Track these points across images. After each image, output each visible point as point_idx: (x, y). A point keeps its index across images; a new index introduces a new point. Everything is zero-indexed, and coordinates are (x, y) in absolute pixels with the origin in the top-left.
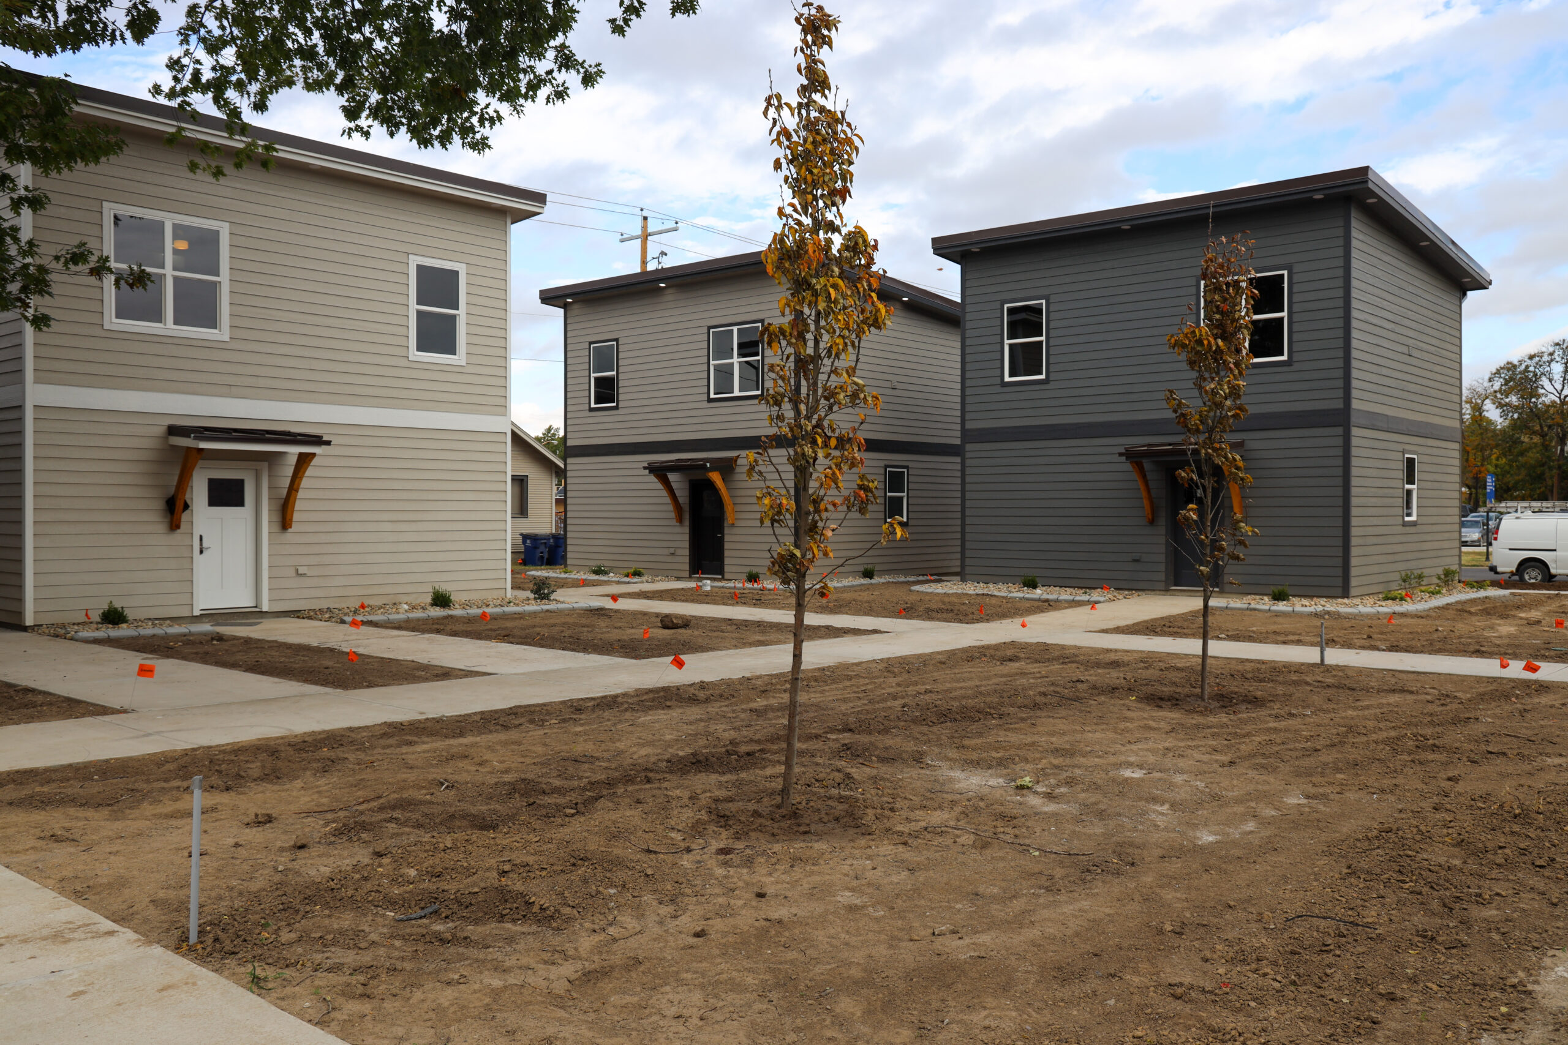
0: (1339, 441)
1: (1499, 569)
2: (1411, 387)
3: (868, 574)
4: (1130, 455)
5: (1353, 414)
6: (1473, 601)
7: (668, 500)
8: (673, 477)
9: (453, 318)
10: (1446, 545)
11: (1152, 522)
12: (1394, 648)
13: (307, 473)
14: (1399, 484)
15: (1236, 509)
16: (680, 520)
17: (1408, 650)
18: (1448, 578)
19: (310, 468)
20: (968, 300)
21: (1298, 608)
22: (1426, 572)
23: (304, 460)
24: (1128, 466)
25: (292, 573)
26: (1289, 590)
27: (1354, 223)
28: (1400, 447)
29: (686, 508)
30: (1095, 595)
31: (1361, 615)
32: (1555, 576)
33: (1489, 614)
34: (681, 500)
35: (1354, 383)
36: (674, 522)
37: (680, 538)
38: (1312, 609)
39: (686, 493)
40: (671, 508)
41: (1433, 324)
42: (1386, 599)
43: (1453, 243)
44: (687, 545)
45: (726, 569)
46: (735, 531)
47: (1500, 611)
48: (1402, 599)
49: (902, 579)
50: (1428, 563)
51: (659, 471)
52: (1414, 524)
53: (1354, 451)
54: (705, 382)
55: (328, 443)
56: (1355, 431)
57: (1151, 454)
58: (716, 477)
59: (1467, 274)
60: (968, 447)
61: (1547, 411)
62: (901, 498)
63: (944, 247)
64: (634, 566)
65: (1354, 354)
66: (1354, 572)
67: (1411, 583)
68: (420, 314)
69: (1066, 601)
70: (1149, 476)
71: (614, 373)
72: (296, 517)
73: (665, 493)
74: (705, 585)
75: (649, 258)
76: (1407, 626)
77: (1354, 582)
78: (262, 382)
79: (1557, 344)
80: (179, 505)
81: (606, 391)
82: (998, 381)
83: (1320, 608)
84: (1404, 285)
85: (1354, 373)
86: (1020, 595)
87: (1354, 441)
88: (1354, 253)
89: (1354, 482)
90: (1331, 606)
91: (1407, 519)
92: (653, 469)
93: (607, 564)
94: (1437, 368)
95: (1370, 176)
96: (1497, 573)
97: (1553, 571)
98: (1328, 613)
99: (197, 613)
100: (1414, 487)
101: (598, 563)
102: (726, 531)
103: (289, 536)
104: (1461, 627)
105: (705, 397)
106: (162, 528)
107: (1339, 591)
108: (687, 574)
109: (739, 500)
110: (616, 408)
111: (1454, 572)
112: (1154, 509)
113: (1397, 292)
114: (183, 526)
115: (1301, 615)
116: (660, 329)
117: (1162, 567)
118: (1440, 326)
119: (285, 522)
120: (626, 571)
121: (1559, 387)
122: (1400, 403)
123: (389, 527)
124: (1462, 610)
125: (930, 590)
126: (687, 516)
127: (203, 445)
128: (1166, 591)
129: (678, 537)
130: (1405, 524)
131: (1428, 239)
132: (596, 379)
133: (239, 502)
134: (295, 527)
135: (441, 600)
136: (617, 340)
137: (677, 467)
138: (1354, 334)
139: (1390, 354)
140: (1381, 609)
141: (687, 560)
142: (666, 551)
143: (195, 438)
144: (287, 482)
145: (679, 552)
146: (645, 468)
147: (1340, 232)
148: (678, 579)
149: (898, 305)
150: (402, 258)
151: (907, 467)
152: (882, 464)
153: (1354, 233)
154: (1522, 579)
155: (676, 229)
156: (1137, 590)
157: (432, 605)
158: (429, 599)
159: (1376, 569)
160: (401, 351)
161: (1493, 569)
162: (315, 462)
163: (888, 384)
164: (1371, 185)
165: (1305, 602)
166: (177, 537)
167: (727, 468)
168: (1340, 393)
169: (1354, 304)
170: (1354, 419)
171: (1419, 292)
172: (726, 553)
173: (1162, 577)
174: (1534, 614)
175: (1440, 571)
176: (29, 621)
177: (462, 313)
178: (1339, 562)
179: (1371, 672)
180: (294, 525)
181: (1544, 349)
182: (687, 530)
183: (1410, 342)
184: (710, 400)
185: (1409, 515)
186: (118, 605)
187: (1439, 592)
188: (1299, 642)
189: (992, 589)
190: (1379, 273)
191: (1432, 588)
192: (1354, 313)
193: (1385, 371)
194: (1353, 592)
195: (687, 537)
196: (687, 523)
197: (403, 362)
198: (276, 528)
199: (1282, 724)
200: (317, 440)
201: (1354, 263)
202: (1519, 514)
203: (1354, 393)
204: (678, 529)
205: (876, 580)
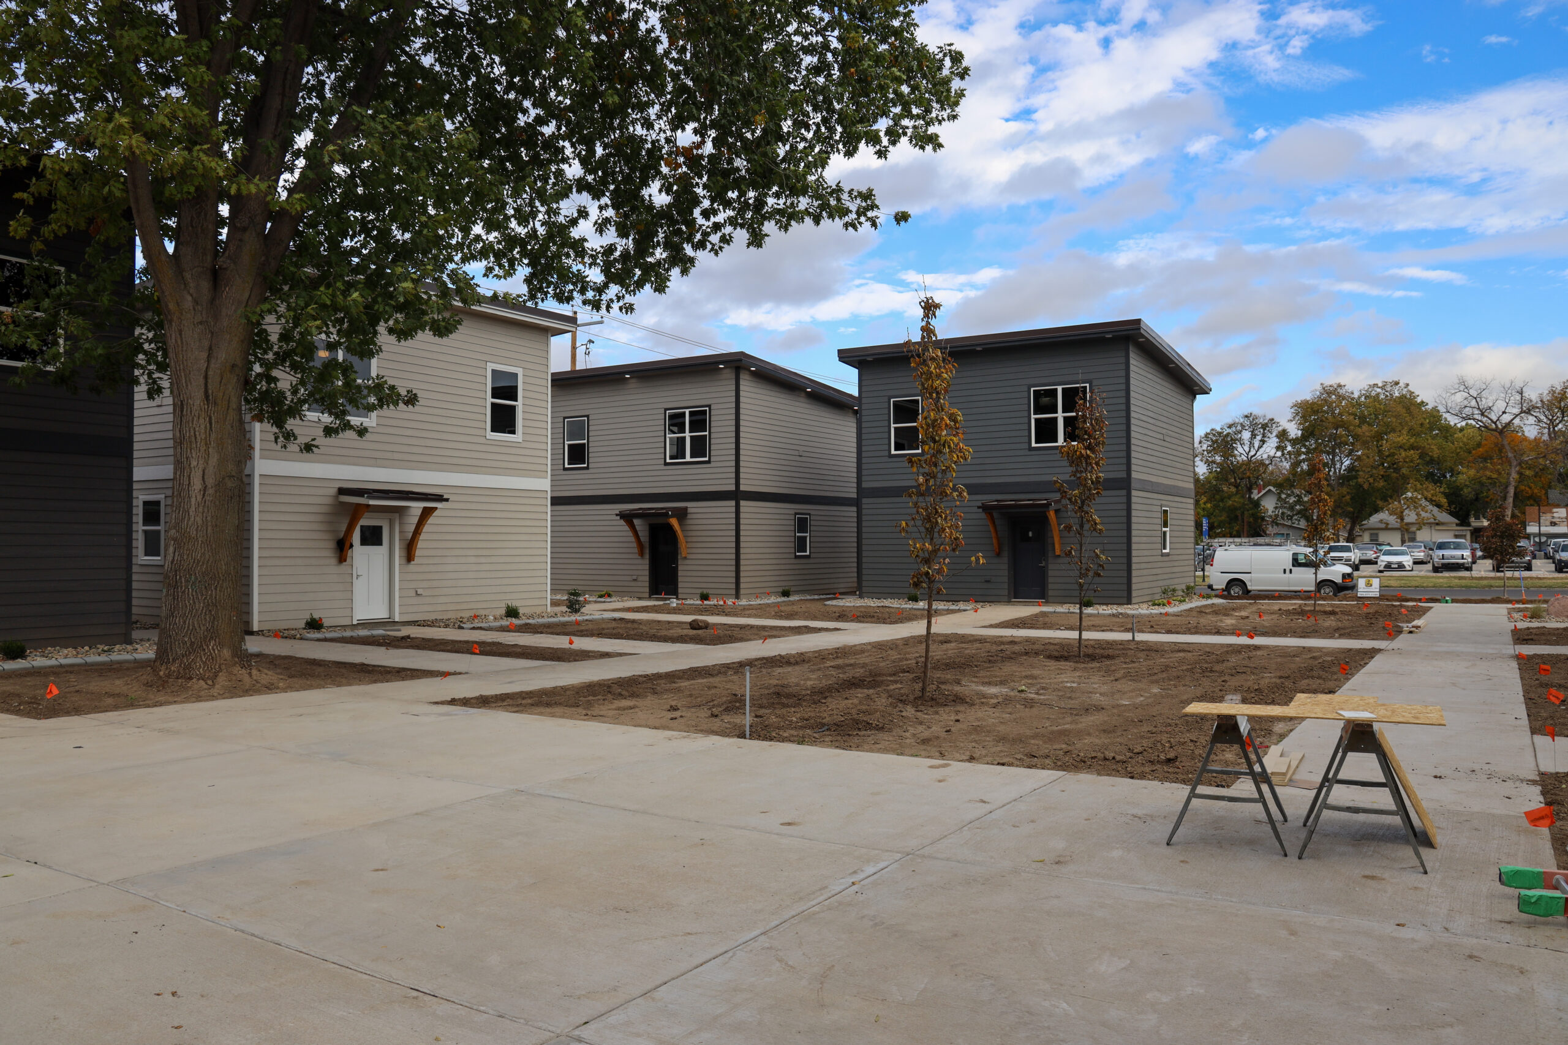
0: (1124, 500)
1: (1214, 587)
2: (1165, 462)
3: (786, 594)
4: (986, 508)
5: (1132, 480)
6: (1205, 606)
7: (633, 539)
8: (636, 522)
9: (513, 408)
10: (1186, 569)
11: (998, 554)
12: (1169, 632)
13: (429, 522)
14: (1158, 527)
15: (1057, 546)
16: (641, 554)
17: (1178, 633)
18: (1189, 591)
19: (431, 518)
20: (864, 395)
21: (1101, 611)
22: (1177, 587)
23: (427, 513)
24: (983, 516)
25: (414, 594)
26: (1094, 600)
27: (1132, 355)
28: (1159, 503)
29: (647, 545)
30: (961, 605)
31: (1140, 616)
32: (1250, 591)
33: (1217, 614)
34: (642, 539)
35: (1133, 461)
36: (637, 556)
37: (642, 568)
38: (1110, 612)
39: (647, 534)
40: (635, 545)
41: (1177, 418)
42: (1154, 605)
43: (1189, 365)
44: (647, 573)
45: (680, 591)
46: (687, 562)
47: (1225, 612)
48: (1164, 605)
49: (809, 597)
50: (1176, 581)
51: (627, 518)
52: (1168, 555)
53: (1134, 506)
54: (662, 450)
55: (447, 500)
56: (1134, 493)
57: (1000, 508)
58: (674, 522)
59: (1197, 384)
60: (864, 501)
61: (1240, 467)
62: (806, 537)
63: (846, 356)
64: (605, 590)
65: (1133, 441)
66: (1134, 587)
67: (1168, 595)
68: (493, 404)
69: (943, 610)
70: (997, 522)
71: (585, 441)
72: (418, 553)
73: (630, 534)
74: (672, 602)
75: (578, 344)
76: (1171, 621)
77: (1134, 594)
78: (396, 456)
79: (1246, 416)
80: (347, 545)
81: (578, 454)
82: (886, 453)
83: (1115, 612)
84: (1160, 393)
85: (1133, 454)
86: (908, 606)
87: (1134, 500)
88: (1132, 374)
89: (1134, 526)
90: (1121, 609)
91: (1164, 551)
92: (623, 516)
93: (580, 588)
94: (1180, 448)
95: (1142, 325)
96: (1213, 590)
97: (1249, 588)
98: (1121, 614)
99: (355, 622)
100: (1168, 529)
101: (574, 587)
102: (680, 562)
103: (412, 567)
104: (1203, 621)
105: (662, 462)
106: (334, 561)
107: (1125, 600)
108: (647, 595)
109: (689, 539)
110: (587, 468)
111: (1192, 588)
112: (1000, 545)
113: (1156, 398)
114: (348, 559)
115: (1104, 615)
116: (624, 409)
117: (1006, 586)
118: (1181, 420)
119: (409, 557)
120: (599, 593)
121: (1247, 449)
122: (1159, 473)
123: (473, 560)
124: (1201, 611)
125: (842, 604)
126: (647, 551)
127: (372, 502)
128: (1009, 602)
129: (640, 567)
130: (1163, 555)
131: (1174, 363)
132: (569, 446)
133: (379, 542)
134: (417, 560)
135: (512, 613)
136: (588, 416)
137: (643, 515)
138: (1133, 428)
139: (1154, 441)
140: (1152, 611)
141: (647, 584)
142: (629, 578)
143: (368, 497)
144: (412, 528)
145: (640, 578)
146: (617, 515)
147: (1123, 360)
148: (640, 599)
149: (803, 394)
150: (482, 365)
151: (809, 514)
152: (793, 512)
153: (1132, 361)
154: (1229, 593)
155: (601, 323)
156: (988, 602)
157: (507, 616)
158: (503, 611)
159: (1146, 585)
160: (481, 432)
161: (1210, 587)
162: (436, 513)
163: (796, 453)
164: (1142, 331)
165: (1104, 607)
166: (344, 567)
167: (682, 514)
168: (1124, 467)
169: (1133, 408)
170: (1133, 485)
171: (1168, 397)
172: (680, 579)
173: (1006, 592)
174: (1244, 614)
175: (1184, 587)
176: (256, 628)
177: (519, 404)
178: (1125, 580)
179: (1163, 643)
180: (416, 559)
181: (1237, 421)
182: (647, 562)
183: (1164, 431)
184: (666, 464)
185: (1165, 548)
186: (316, 616)
187: (1184, 601)
188: (1111, 630)
189: (887, 602)
190: (1145, 386)
191: (1179, 598)
192: (1133, 414)
193: (1149, 452)
194: (1134, 600)
195: (647, 567)
196: (647, 556)
197: (483, 440)
198: (404, 561)
199: (1130, 666)
200: (440, 498)
201: (1132, 381)
202: (1227, 547)
203: (1133, 467)
204: (640, 561)
205: (791, 598)
